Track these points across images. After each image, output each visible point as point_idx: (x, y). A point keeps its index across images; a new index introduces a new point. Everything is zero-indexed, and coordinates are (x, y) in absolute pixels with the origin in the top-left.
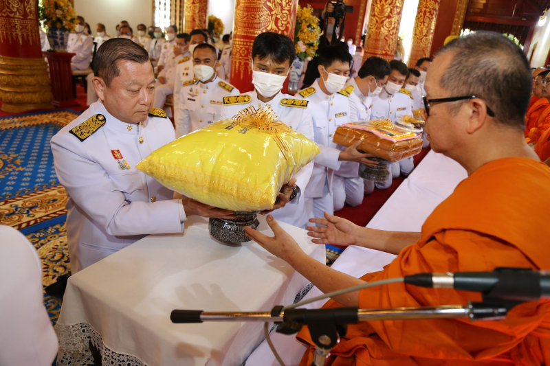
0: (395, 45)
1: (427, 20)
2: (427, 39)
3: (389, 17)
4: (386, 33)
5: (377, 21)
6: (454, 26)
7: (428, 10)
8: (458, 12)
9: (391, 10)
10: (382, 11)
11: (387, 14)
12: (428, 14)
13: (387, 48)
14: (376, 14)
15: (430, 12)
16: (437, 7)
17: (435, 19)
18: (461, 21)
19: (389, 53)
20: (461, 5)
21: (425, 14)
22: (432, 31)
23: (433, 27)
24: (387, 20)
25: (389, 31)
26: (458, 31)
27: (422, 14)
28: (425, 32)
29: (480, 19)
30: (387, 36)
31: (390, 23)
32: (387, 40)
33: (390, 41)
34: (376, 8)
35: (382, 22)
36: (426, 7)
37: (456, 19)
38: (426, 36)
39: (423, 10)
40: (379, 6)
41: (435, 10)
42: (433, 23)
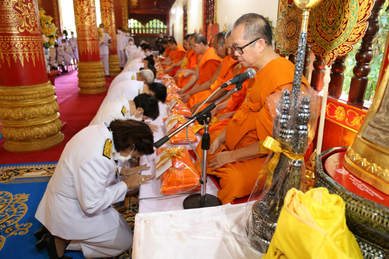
0: (97, 33)
1: (108, 15)
2: (112, 28)
3: (89, 14)
4: (90, 25)
5: (81, 18)
6: (123, 18)
7: (107, 8)
8: (123, 9)
9: (89, 9)
10: (82, 10)
11: (86, 13)
12: (108, 11)
13: (93, 35)
14: (79, 13)
15: (109, 9)
16: (112, 6)
17: (113, 14)
18: (127, 14)
19: (95, 38)
20: (123, 4)
21: (106, 11)
22: (114, 22)
23: (113, 19)
24: (88, 16)
25: (91, 24)
26: (126, 21)
27: (104, 11)
28: (109, 23)
29: (137, 12)
30: (90, 27)
31: (90, 18)
32: (91, 30)
33: (93, 31)
34: (78, 9)
35: (85, 18)
36: (105, 7)
37: (123, 13)
38: (110, 25)
39: (104, 8)
40: (79, 7)
41: (112, 8)
42: (113, 16)
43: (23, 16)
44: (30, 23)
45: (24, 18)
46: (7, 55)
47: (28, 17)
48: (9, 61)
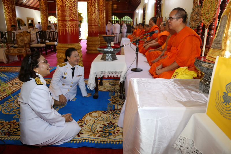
1: (102, 13)
2: (104, 20)
3: (94, 12)
4: (95, 18)
5: (91, 14)
6: (109, 15)
7: (102, 9)
8: (109, 10)
9: (95, 10)
10: (92, 10)
11: (94, 11)
12: (102, 11)
13: (96, 23)
14: (90, 11)
15: (103, 10)
16: (105, 8)
17: (105, 12)
18: (111, 13)
19: (97, 25)
20: (109, 7)
21: (101, 11)
22: (105, 17)
23: (105, 15)
24: (94, 13)
26: (111, 16)
27: (100, 11)
28: (102, 17)
31: (95, 14)
33: (96, 21)
34: (89, 10)
35: (93, 14)
36: (101, 9)
37: (109, 12)
38: (103, 18)
39: (100, 9)
40: (90, 9)
41: (104, 9)
42: (105, 14)
43: (72, 12)
44: (75, 15)
45: (73, 13)
46: (64, 29)
47: (74, 12)
48: (65, 32)
